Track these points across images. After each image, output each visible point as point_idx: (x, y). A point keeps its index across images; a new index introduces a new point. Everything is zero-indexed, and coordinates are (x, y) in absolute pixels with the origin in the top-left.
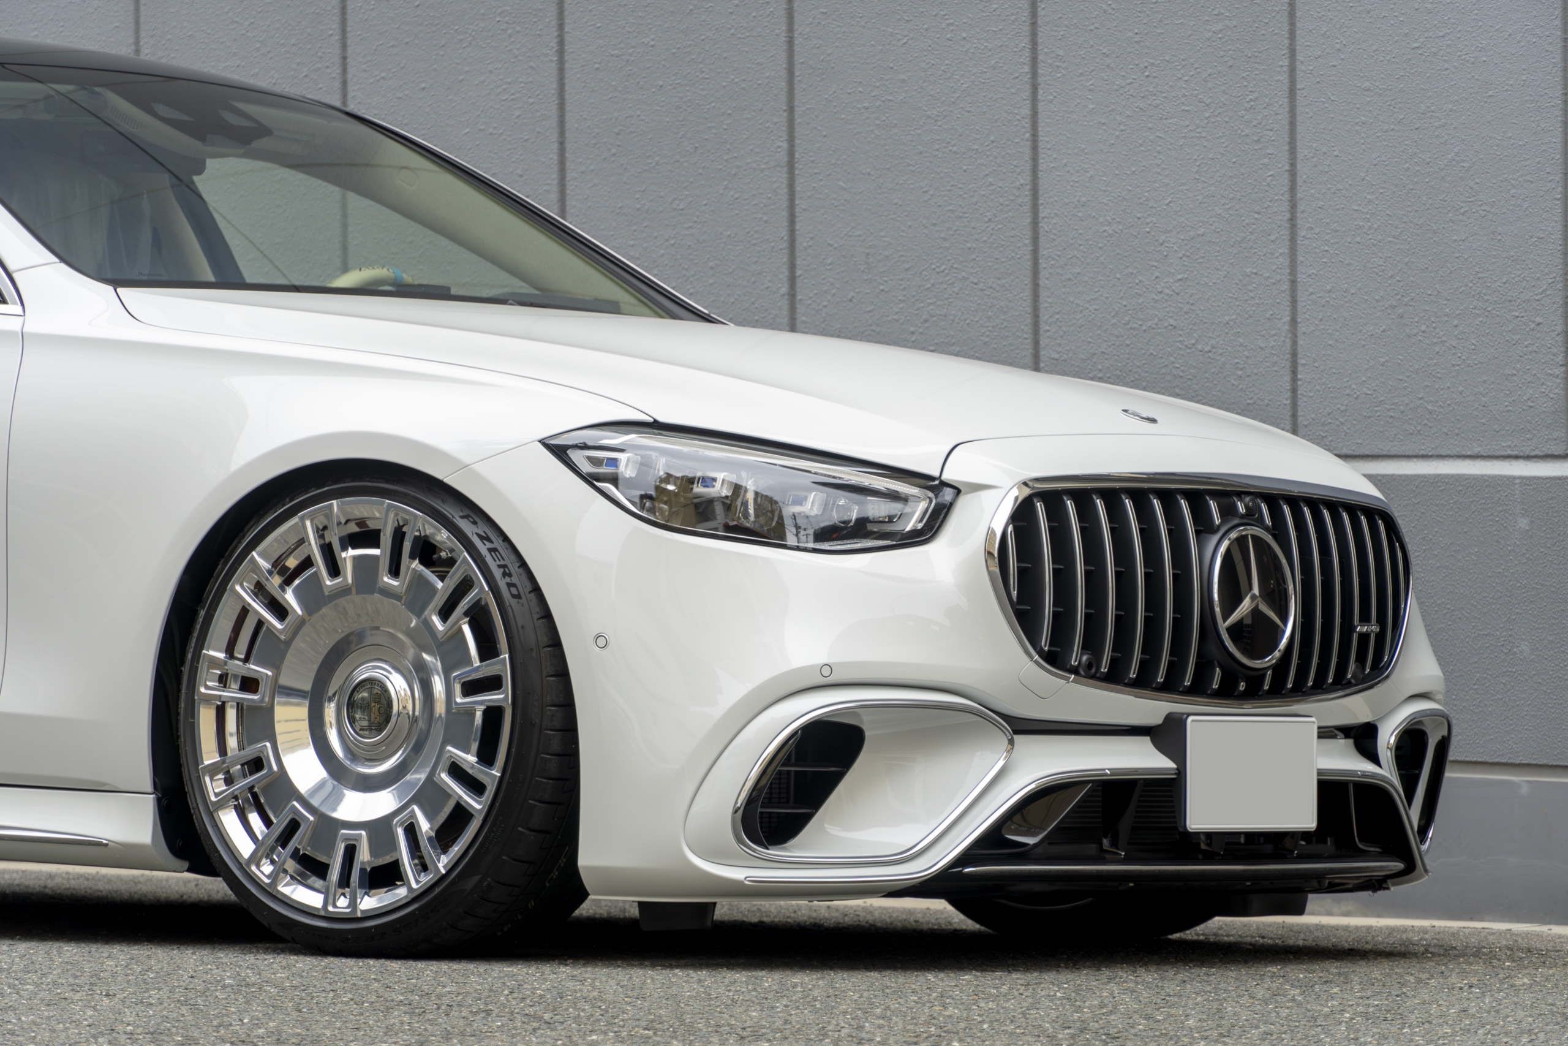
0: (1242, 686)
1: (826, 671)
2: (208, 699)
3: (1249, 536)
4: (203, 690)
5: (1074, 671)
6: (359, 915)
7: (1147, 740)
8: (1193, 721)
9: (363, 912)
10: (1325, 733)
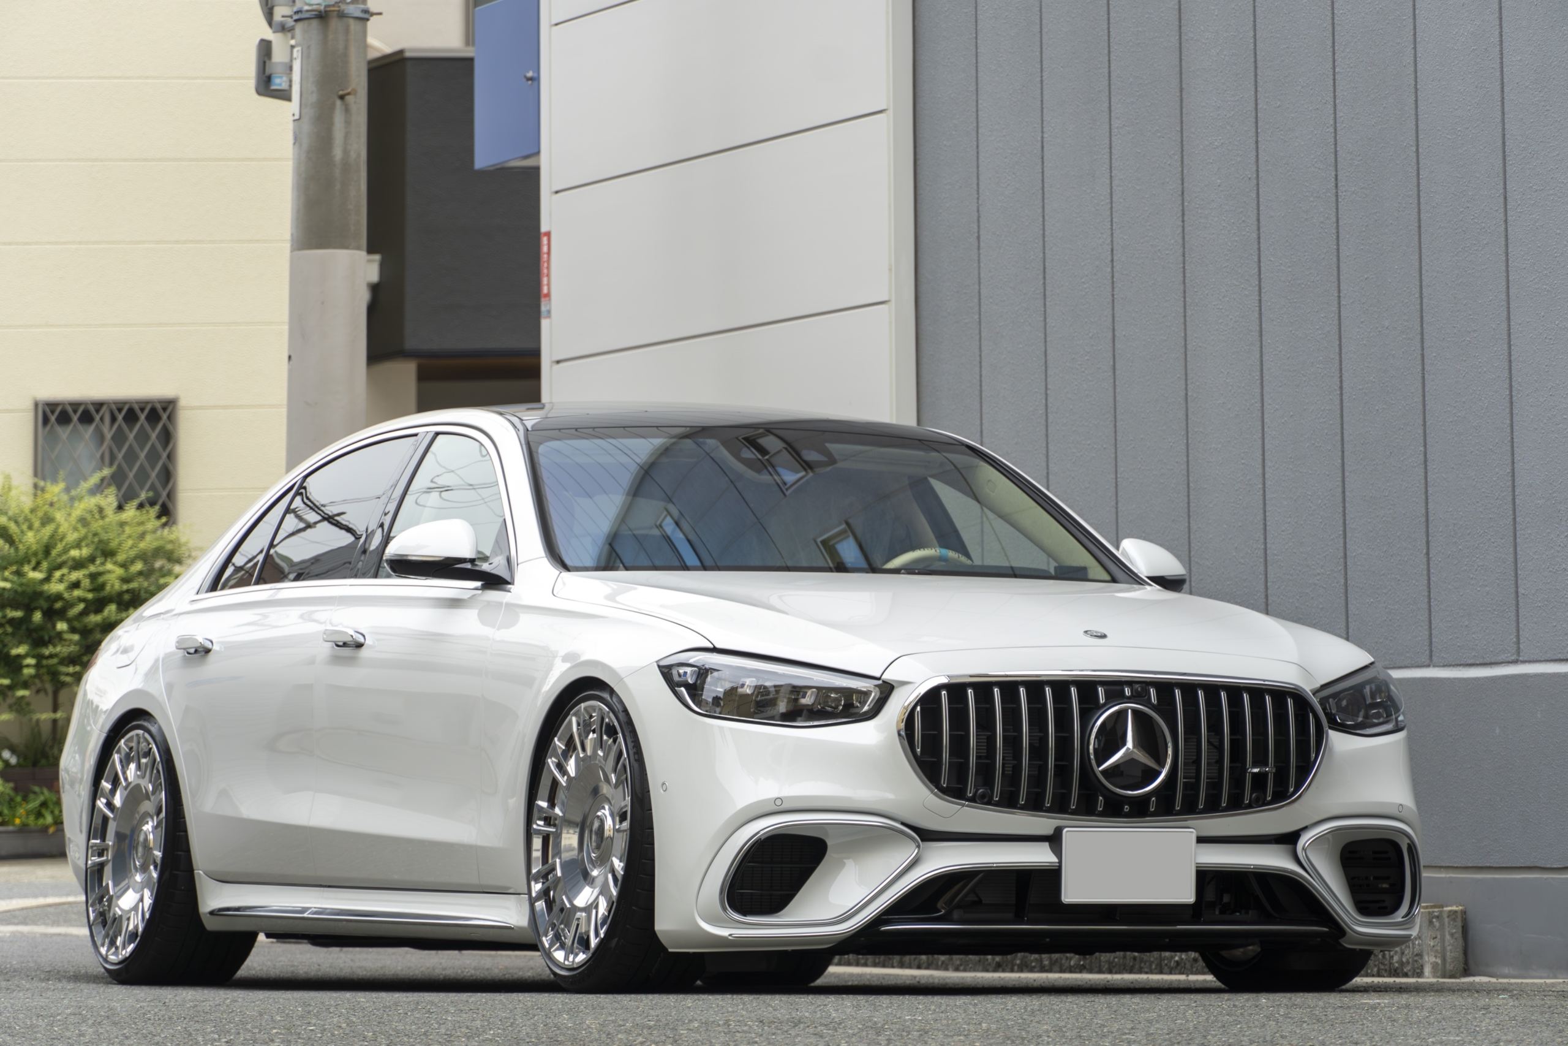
0: (1126, 808)
1: (778, 802)
2: (538, 832)
3: (1130, 711)
4: (535, 826)
5: (973, 800)
6: (575, 966)
7: (1047, 844)
8: (1067, 831)
9: (578, 963)
10: (1201, 840)
